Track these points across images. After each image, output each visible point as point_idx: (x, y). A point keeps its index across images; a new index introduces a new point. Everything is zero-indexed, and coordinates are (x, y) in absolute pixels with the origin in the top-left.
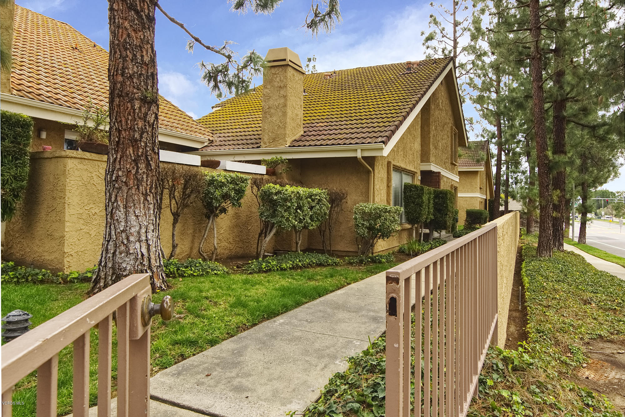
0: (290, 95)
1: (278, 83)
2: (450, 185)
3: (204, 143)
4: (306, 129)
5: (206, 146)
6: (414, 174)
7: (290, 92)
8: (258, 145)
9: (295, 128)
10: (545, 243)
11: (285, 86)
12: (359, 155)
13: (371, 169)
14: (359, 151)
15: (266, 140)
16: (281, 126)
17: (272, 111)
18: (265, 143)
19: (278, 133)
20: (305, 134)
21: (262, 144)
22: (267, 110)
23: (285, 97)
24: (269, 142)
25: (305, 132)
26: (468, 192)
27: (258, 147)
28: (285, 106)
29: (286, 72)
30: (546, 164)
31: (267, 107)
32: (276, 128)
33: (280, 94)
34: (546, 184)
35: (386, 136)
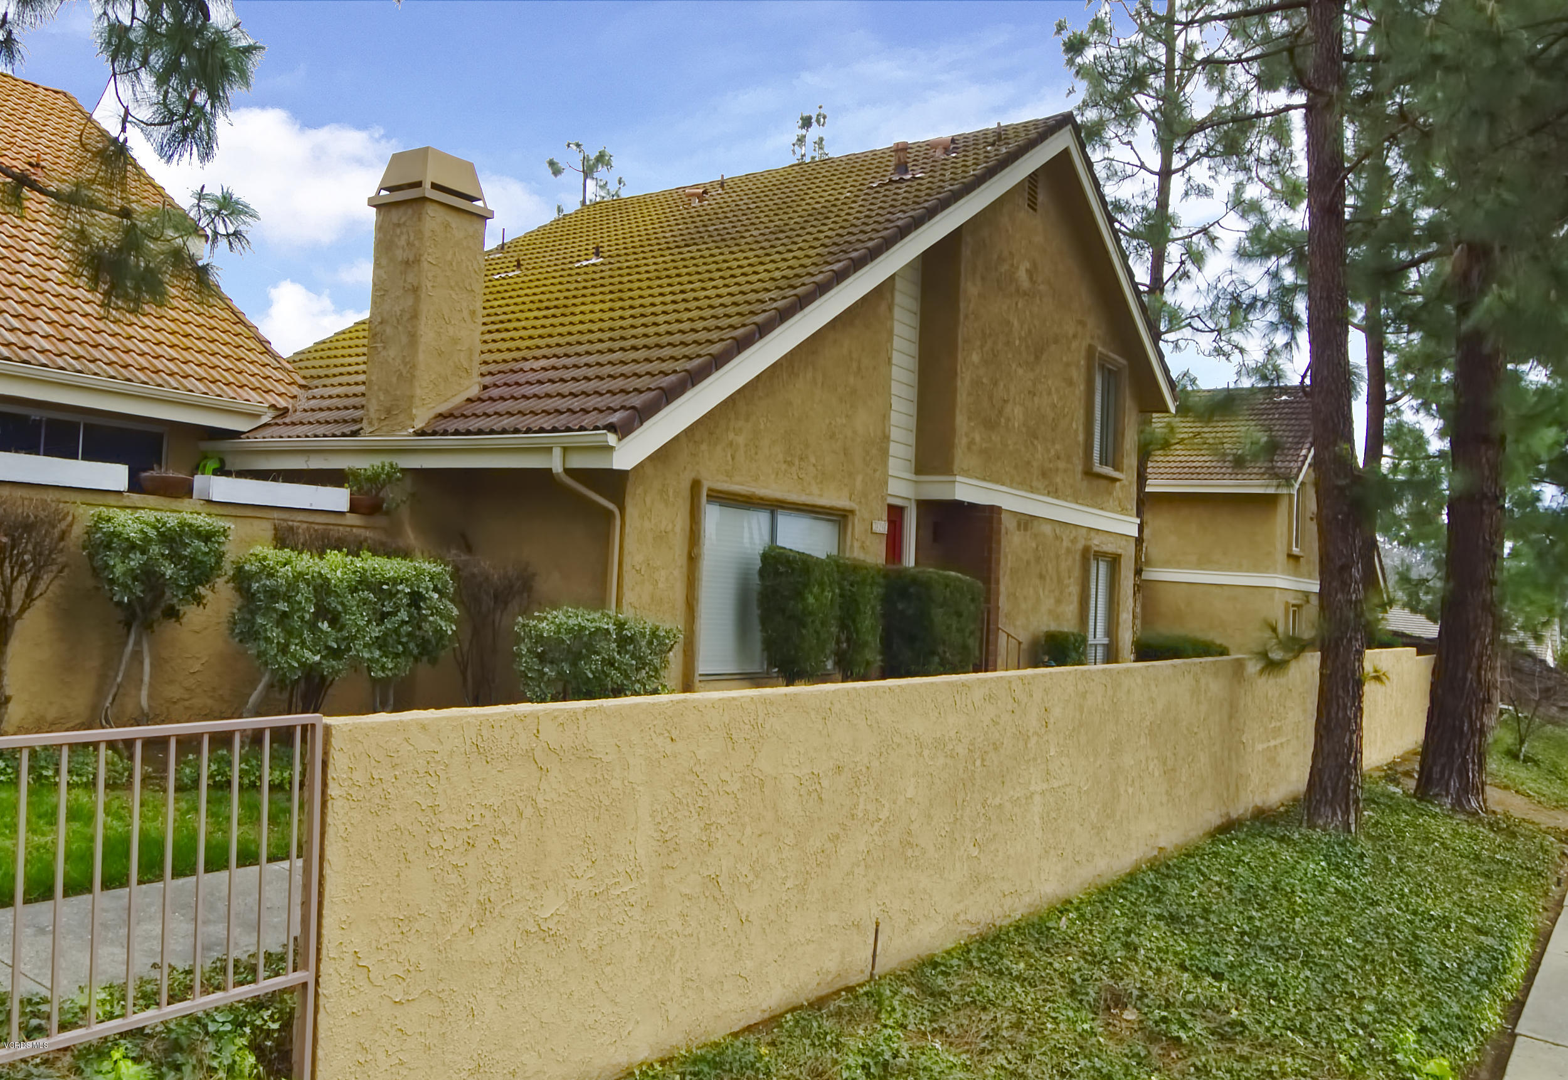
0: (429, 285)
1: (404, 251)
2: (1080, 546)
3: (258, 416)
4: (488, 380)
5: (266, 425)
6: (845, 517)
7: (430, 275)
8: (355, 427)
9: (446, 379)
10: (1330, 778)
11: (417, 261)
12: (555, 463)
13: (611, 506)
14: (557, 452)
15: (373, 414)
16: (404, 372)
17: (389, 330)
18: (370, 423)
19: (398, 393)
20: (485, 396)
21: (364, 424)
22: (378, 329)
23: (415, 290)
24: (380, 420)
25: (485, 387)
26: (1239, 568)
27: (355, 433)
28: (415, 316)
29: (420, 219)
30: (1341, 489)
31: (379, 320)
32: (394, 380)
33: (405, 281)
34: (1339, 563)
35: (633, 408)
